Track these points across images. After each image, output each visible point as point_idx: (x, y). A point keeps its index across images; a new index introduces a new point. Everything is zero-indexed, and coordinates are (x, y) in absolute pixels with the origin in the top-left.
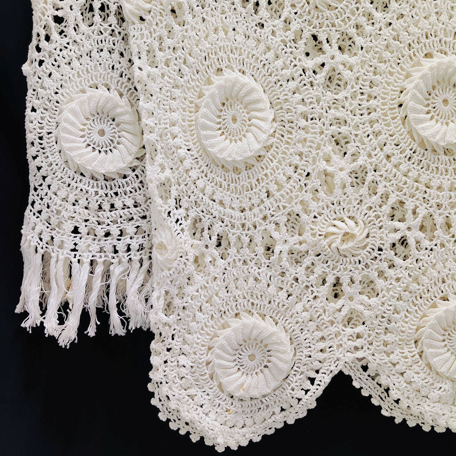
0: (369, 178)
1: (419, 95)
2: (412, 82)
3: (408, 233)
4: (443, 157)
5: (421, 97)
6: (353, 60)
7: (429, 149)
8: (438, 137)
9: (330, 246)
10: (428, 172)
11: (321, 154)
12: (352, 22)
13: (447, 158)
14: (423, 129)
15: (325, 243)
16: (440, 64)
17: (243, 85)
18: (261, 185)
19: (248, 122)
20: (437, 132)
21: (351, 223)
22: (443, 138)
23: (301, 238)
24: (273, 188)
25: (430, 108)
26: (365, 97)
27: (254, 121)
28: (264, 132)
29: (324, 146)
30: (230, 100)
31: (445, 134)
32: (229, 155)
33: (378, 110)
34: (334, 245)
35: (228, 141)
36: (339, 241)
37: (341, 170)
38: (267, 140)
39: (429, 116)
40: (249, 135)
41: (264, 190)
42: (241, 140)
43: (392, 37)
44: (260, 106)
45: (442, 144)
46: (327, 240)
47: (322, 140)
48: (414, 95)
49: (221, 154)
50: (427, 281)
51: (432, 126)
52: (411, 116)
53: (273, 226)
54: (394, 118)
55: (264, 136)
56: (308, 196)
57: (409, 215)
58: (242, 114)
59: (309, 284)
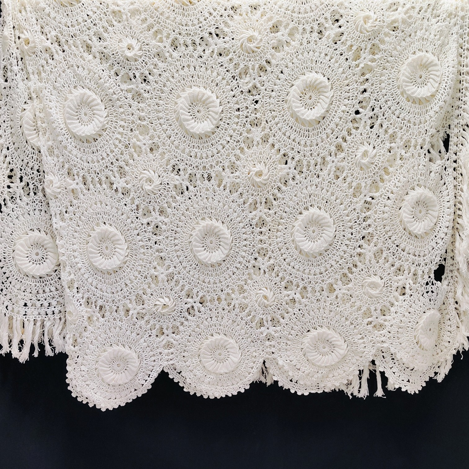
0: (175, 278)
1: (198, 239)
2: (195, 232)
3: (194, 304)
4: (211, 268)
5: (199, 240)
6: (166, 220)
7: (204, 264)
8: (207, 260)
9: (157, 311)
10: (203, 275)
11: (152, 266)
12: (166, 201)
13: (212, 269)
14: (200, 255)
15: (154, 309)
16: (207, 225)
17: (111, 232)
18: (122, 281)
19: (114, 250)
20: (207, 257)
21: (167, 300)
22: (210, 260)
23: (143, 306)
24: (128, 282)
25: (204, 245)
26: (173, 238)
27: (117, 250)
28: (122, 256)
29: (153, 262)
30: (104, 239)
31: (210, 258)
32: (105, 267)
33: (179, 245)
34: (158, 311)
35: (104, 259)
36: (160, 308)
37: (162, 273)
38: (124, 259)
39: (204, 248)
40: (114, 256)
41: (123, 283)
42: (110, 258)
43: (185, 209)
44: (120, 242)
45: (209, 262)
46: (155, 308)
47: (152, 259)
48: (196, 239)
49: (100, 266)
50: (203, 327)
51: (204, 254)
52: (194, 249)
53: (129, 301)
54: (186, 249)
55: (122, 258)
56: (146, 286)
57: (195, 296)
58: (110, 245)
59: (147, 329)
